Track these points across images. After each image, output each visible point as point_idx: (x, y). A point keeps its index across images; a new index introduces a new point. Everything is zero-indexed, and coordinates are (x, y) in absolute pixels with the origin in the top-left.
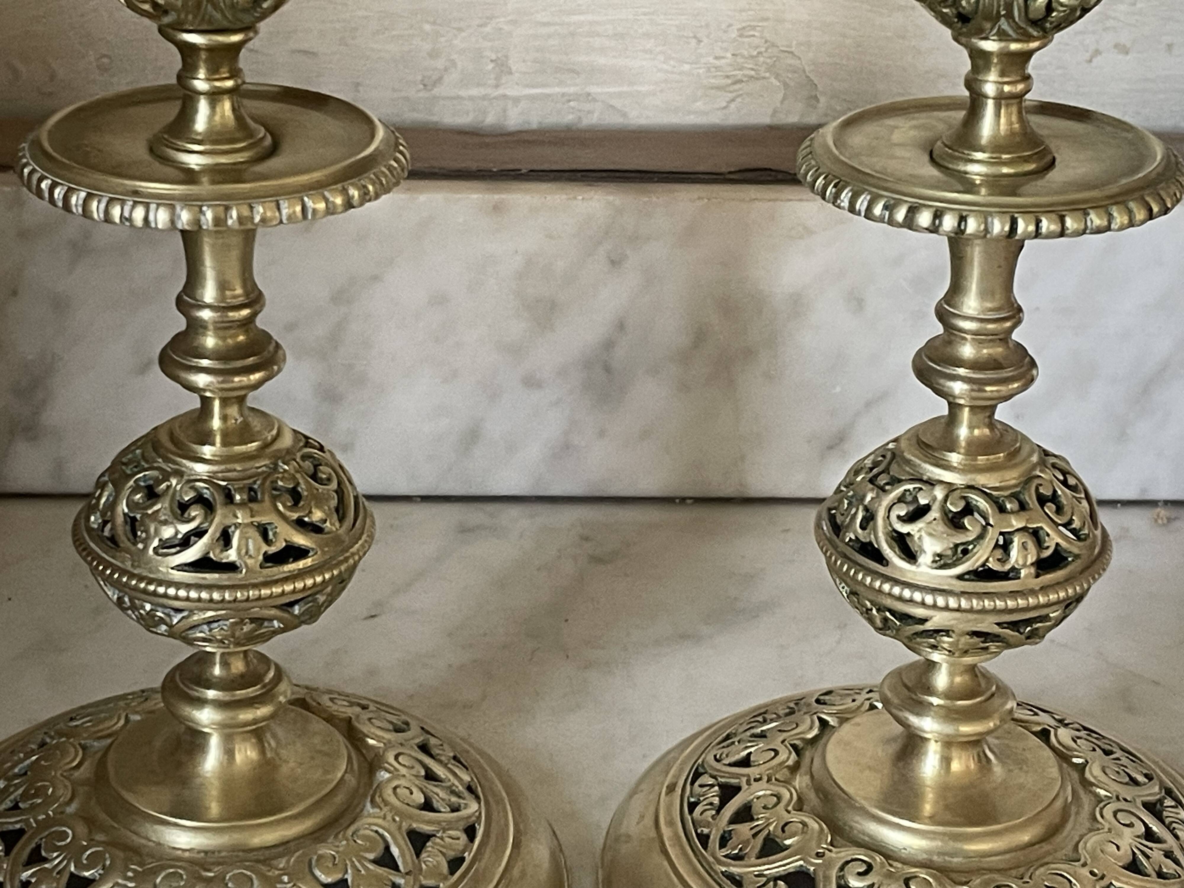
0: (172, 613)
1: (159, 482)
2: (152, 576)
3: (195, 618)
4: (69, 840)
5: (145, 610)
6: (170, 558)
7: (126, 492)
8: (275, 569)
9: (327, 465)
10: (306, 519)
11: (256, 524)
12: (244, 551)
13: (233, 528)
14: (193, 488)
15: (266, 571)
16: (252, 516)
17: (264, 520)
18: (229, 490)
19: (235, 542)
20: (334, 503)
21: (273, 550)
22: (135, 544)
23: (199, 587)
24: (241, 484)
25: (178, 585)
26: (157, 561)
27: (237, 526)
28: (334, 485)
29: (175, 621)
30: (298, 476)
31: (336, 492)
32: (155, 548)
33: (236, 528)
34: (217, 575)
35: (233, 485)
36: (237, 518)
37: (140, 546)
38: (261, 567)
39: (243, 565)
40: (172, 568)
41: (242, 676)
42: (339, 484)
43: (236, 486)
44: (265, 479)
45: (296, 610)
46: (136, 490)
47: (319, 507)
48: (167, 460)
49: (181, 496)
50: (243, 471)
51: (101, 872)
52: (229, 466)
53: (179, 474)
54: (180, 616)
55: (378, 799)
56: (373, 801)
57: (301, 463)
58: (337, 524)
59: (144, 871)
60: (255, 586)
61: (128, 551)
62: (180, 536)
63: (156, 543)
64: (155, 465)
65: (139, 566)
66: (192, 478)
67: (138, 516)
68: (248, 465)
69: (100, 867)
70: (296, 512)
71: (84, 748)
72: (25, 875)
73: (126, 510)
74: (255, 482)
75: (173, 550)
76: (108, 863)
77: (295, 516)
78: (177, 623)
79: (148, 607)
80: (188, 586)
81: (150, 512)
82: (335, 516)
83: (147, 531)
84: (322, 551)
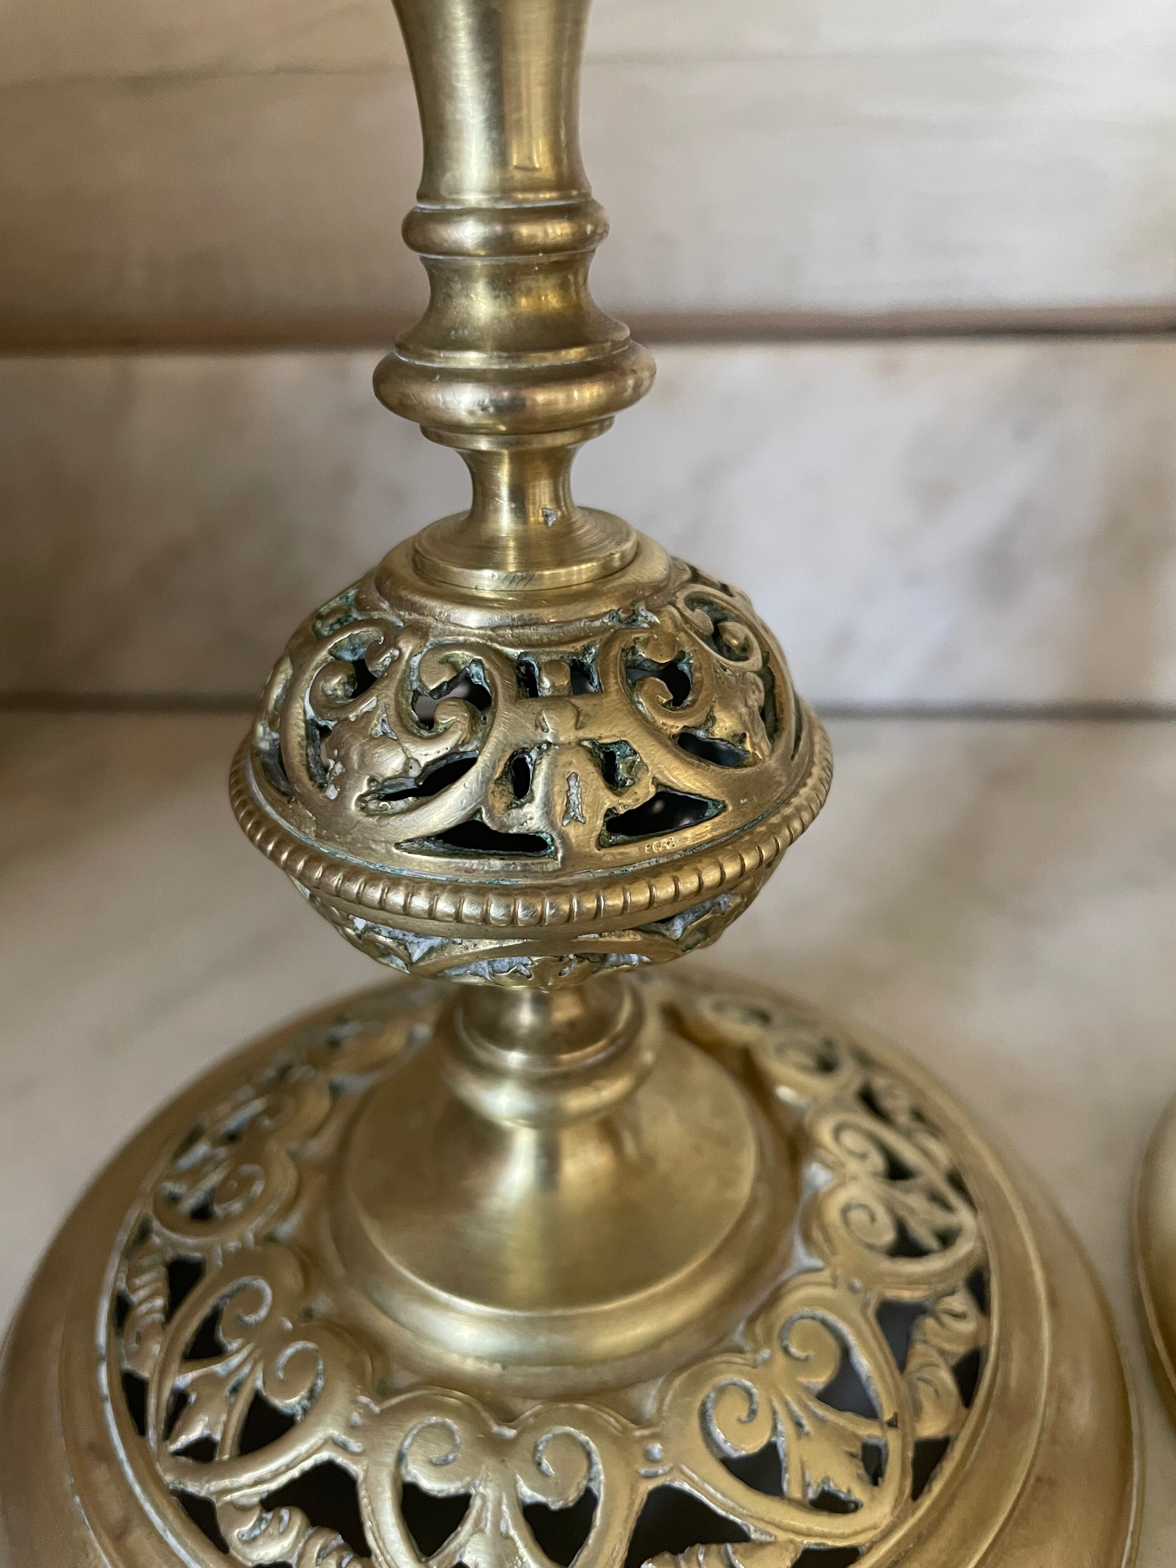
0: (410, 937)
1: (376, 650)
2: (356, 860)
3: (457, 951)
4: (263, 1312)
5: (355, 929)
6: (394, 822)
7: (311, 673)
8: (632, 850)
9: (738, 619)
10: (701, 734)
11: (586, 743)
12: (559, 809)
13: (534, 754)
14: (445, 661)
15: (609, 855)
16: (578, 726)
17: (607, 734)
18: (529, 665)
19: (538, 786)
20: (757, 698)
21: (626, 803)
22: (322, 787)
23: (456, 889)
24: (555, 653)
25: (414, 885)
26: (366, 828)
27: (543, 748)
28: (755, 660)
29: (416, 955)
30: (682, 637)
31: (758, 673)
32: (361, 798)
33: (541, 752)
34: (496, 864)
35: (536, 656)
36: (544, 730)
37: (332, 793)
38: (600, 845)
39: (558, 842)
40: (398, 845)
41: (572, 1024)
42: (766, 660)
43: (545, 658)
44: (607, 645)
45: (678, 927)
46: (328, 669)
47: (727, 706)
48: (399, 603)
49: (420, 680)
50: (561, 624)
51: (305, 1402)
52: (526, 612)
53: (419, 631)
54: (425, 944)
55: (817, 1234)
56: (807, 1238)
57: (688, 613)
58: (765, 745)
59: (382, 1411)
60: (584, 888)
61: (307, 805)
62: (414, 772)
63: (365, 789)
64: (376, 615)
65: (330, 839)
66: (450, 639)
67: (331, 724)
68: (571, 611)
69: (304, 1393)
70: (676, 717)
71: (335, 1091)
72: (184, 1380)
73: (311, 713)
74: (586, 649)
75: (400, 804)
76: (320, 1383)
77: (675, 726)
78: (422, 959)
79: (360, 923)
80: (434, 887)
81: (352, 717)
82: (761, 728)
83: (343, 759)
84: (737, 805)
